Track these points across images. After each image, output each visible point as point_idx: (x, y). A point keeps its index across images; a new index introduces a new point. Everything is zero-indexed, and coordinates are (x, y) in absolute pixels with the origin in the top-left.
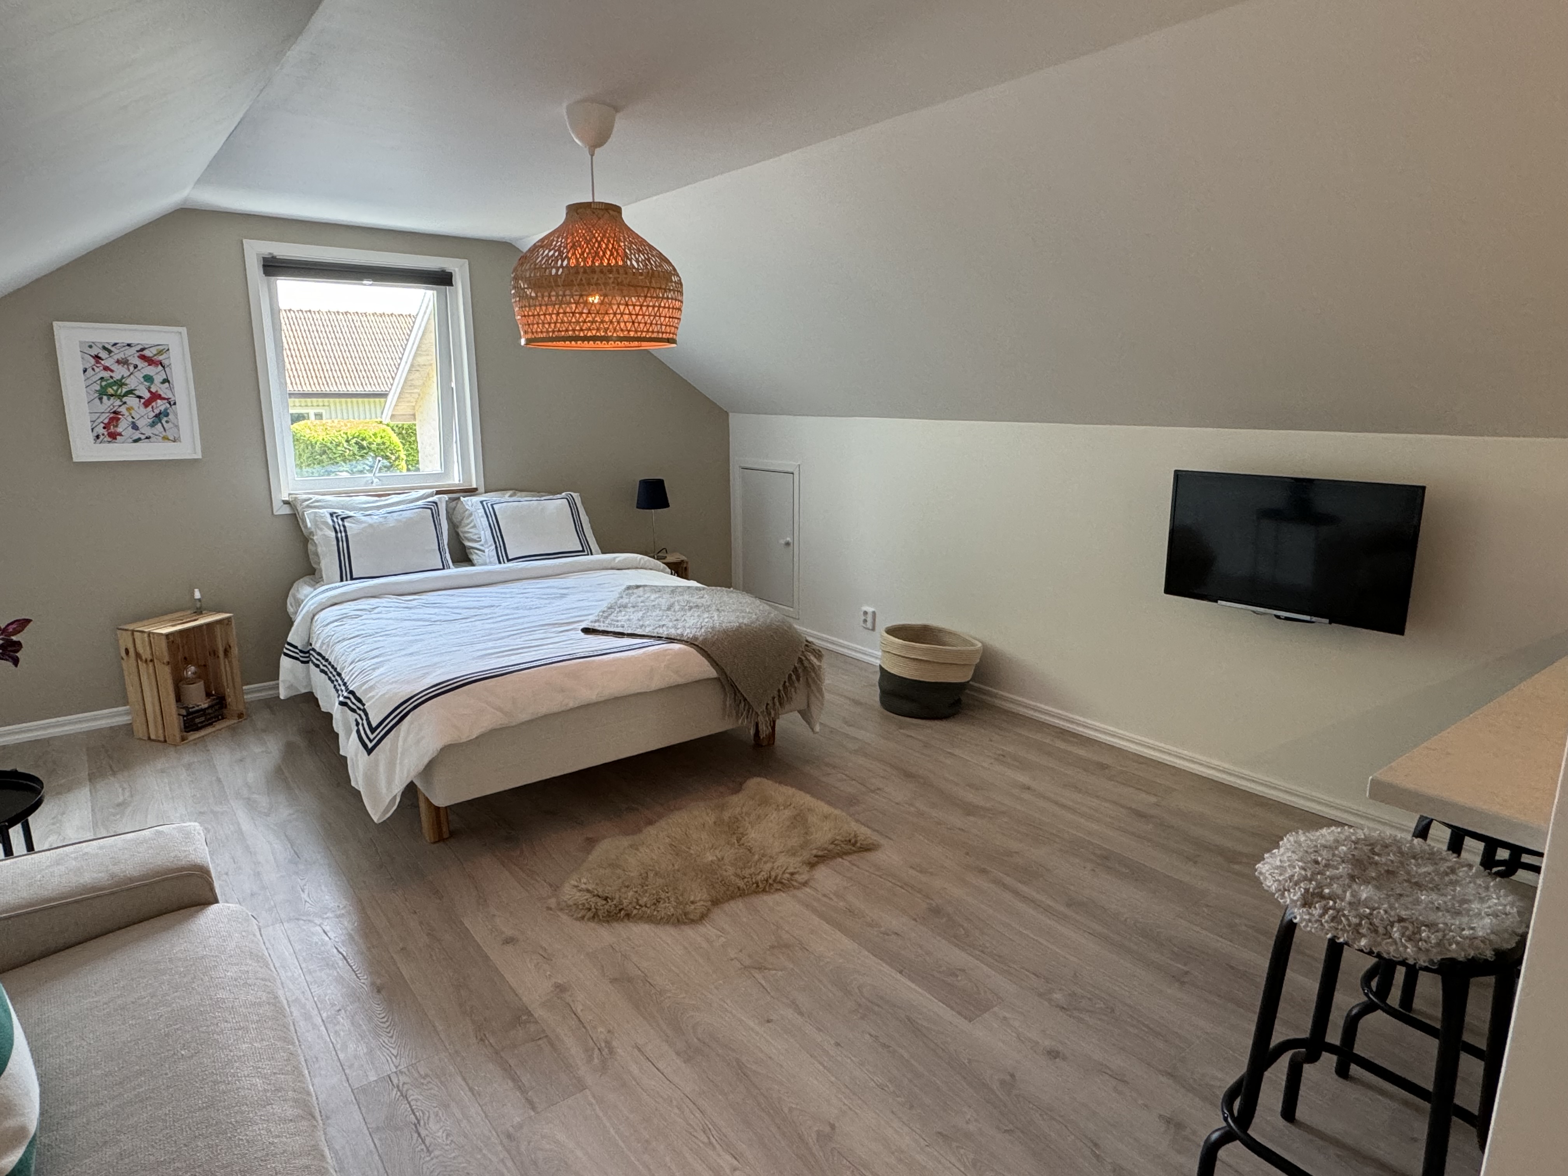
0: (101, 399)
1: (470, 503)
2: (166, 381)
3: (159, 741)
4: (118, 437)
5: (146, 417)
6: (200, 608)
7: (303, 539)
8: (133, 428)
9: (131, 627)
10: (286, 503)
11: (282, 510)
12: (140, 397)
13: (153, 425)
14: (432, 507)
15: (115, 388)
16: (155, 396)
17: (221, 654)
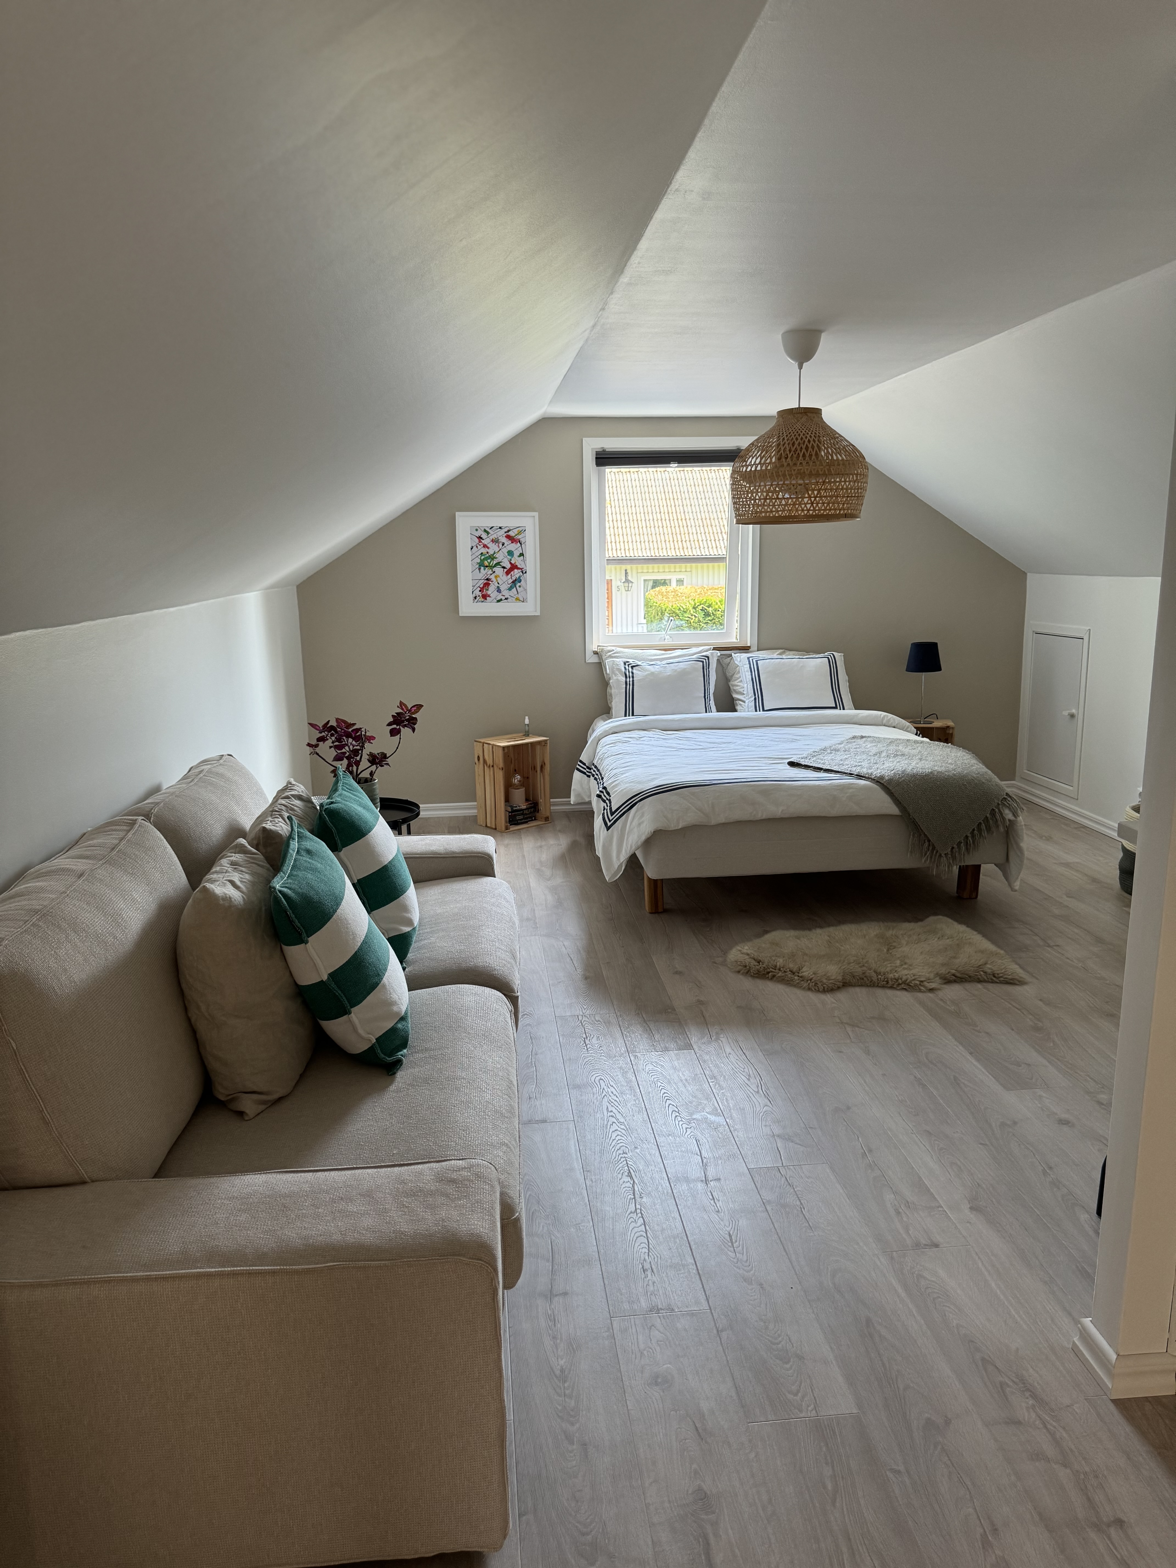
0: (480, 569)
1: (740, 659)
2: (522, 555)
3: (492, 828)
4: (488, 598)
5: (506, 582)
6: (528, 732)
7: (604, 683)
8: (497, 591)
9: (482, 740)
10: (596, 653)
11: (591, 659)
12: (504, 568)
13: (510, 589)
14: (704, 660)
15: (489, 561)
16: (514, 567)
17: (539, 769)
